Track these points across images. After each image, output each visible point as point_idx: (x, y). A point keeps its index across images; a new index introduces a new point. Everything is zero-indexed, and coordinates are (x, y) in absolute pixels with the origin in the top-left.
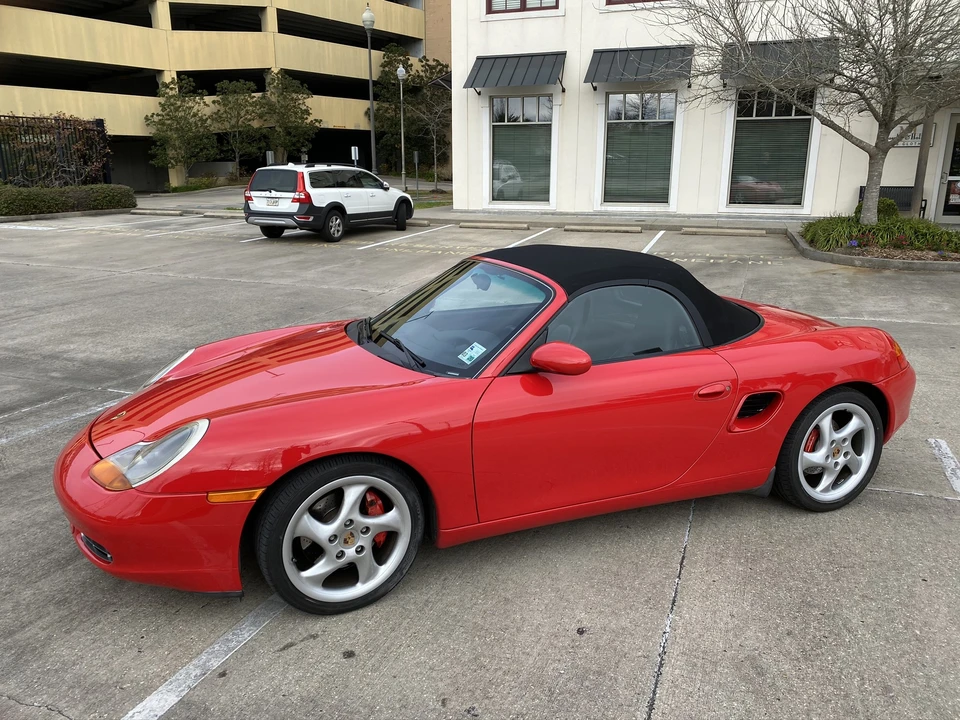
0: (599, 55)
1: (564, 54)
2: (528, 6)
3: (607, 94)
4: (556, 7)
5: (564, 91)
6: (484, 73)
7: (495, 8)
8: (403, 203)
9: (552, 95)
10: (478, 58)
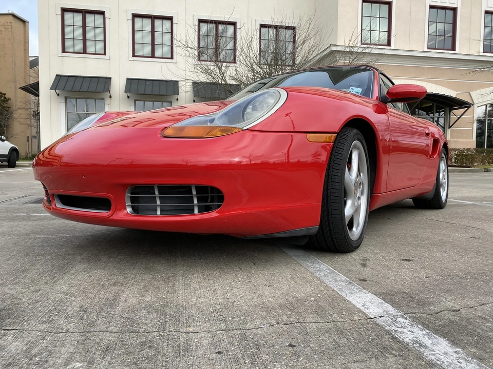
0: (130, 81)
1: (110, 78)
2: (87, 52)
3: (135, 101)
4: (105, 54)
5: (111, 97)
6: (62, 83)
7: (66, 50)
8: (13, 150)
9: (104, 99)
10: (57, 76)
